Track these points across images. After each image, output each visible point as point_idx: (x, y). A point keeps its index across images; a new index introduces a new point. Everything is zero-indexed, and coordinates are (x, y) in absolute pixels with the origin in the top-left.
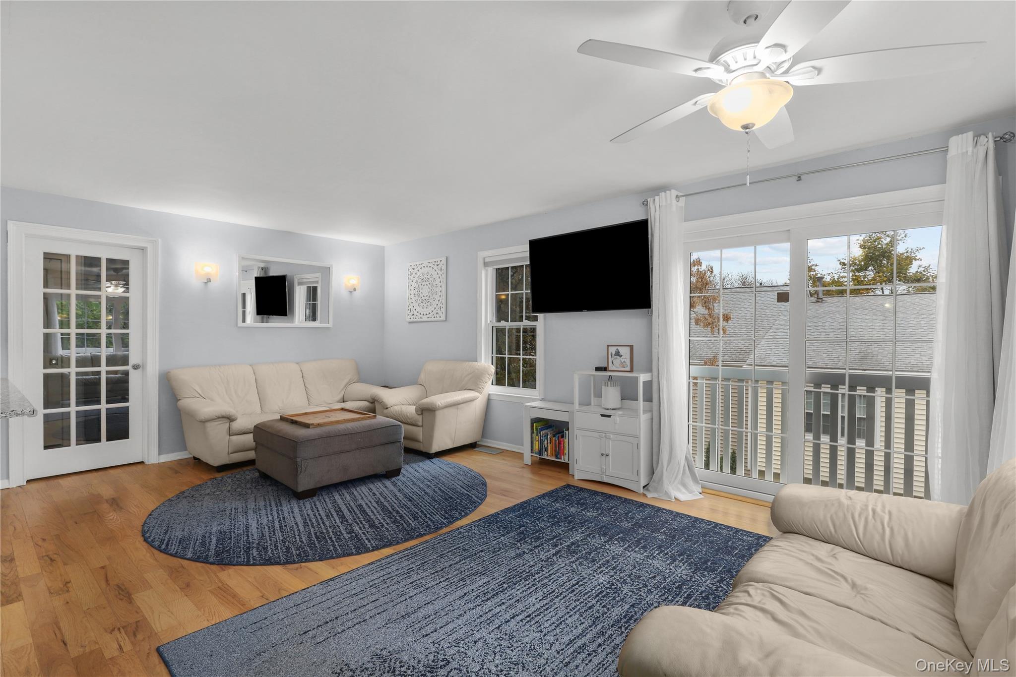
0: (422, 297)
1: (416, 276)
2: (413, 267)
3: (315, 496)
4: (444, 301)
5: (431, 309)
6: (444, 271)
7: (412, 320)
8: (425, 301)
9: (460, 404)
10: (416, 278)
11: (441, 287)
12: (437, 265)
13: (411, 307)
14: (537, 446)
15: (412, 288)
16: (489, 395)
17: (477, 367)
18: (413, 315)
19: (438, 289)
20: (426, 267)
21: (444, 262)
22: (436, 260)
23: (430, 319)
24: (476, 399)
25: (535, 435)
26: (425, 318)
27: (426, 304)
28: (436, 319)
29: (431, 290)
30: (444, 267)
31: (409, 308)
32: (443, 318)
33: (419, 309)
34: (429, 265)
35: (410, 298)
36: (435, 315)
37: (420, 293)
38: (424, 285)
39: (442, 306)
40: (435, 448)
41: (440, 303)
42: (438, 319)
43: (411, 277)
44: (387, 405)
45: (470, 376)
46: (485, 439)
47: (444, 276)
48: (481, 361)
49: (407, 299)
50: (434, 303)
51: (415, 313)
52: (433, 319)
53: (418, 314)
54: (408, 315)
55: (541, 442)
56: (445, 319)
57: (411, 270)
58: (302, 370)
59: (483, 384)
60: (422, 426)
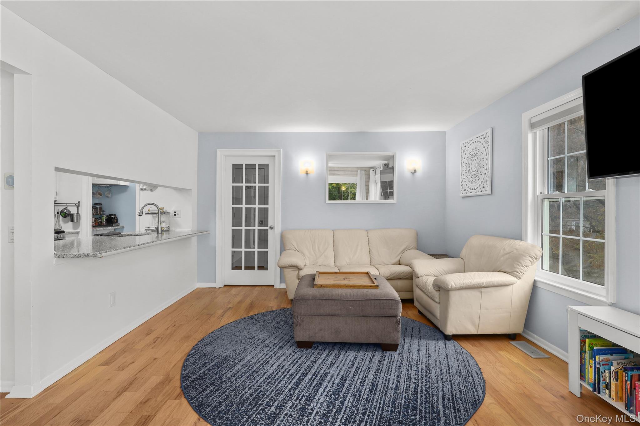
0: (472, 172)
1: (467, 153)
2: (465, 145)
3: (310, 348)
4: (489, 174)
5: (478, 183)
6: (490, 144)
7: (465, 195)
8: (474, 176)
9: (484, 287)
10: (467, 155)
11: (487, 160)
12: (484, 138)
13: (463, 183)
14: (590, 374)
15: (464, 165)
16: (535, 281)
17: (517, 246)
18: (465, 190)
19: (484, 163)
20: (474, 142)
21: (490, 134)
22: (482, 134)
23: (478, 193)
24: (513, 284)
25: (587, 356)
26: (474, 193)
27: (475, 178)
28: (482, 193)
29: (479, 164)
30: (490, 140)
31: (462, 184)
32: (489, 192)
33: (470, 184)
34: (477, 140)
35: (462, 175)
36: (482, 189)
37: (470, 169)
38: (473, 161)
39: (487, 179)
40: (450, 330)
41: (486, 177)
42: (484, 193)
43: (463, 155)
44: (417, 275)
45: (507, 255)
46: (528, 332)
47: (490, 148)
48: (526, 240)
49: (461, 175)
50: (481, 177)
51: (466, 188)
52: (480, 193)
53: (469, 189)
54: (461, 190)
55: (598, 372)
56: (490, 193)
57: (464, 148)
58: (369, 236)
59: (522, 268)
60: (439, 303)
